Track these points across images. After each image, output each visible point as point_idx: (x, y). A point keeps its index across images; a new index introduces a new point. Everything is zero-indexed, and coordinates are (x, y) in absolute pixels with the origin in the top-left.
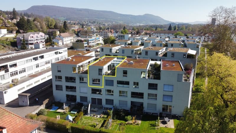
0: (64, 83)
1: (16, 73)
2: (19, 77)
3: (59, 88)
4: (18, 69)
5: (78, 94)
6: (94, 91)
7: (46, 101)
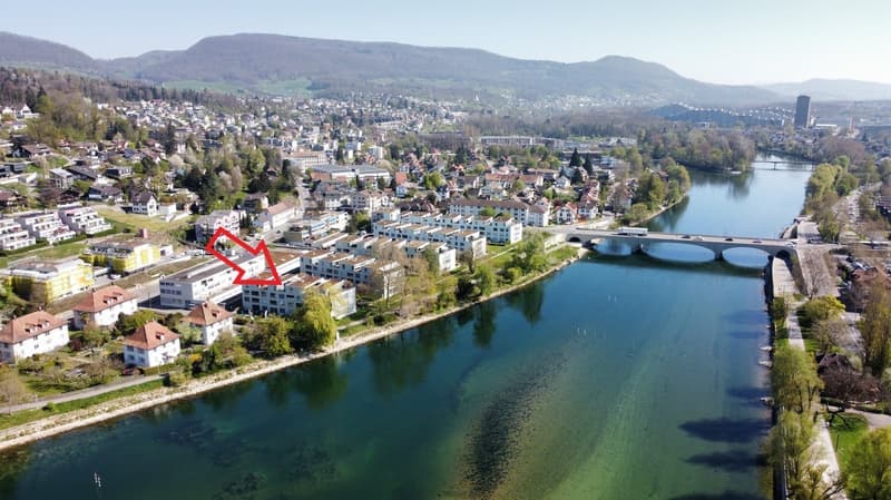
0: (251, 296)
1: (212, 287)
2: (214, 290)
3: (247, 299)
4: (214, 282)
5: (261, 304)
6: (272, 302)
7: (237, 309)
